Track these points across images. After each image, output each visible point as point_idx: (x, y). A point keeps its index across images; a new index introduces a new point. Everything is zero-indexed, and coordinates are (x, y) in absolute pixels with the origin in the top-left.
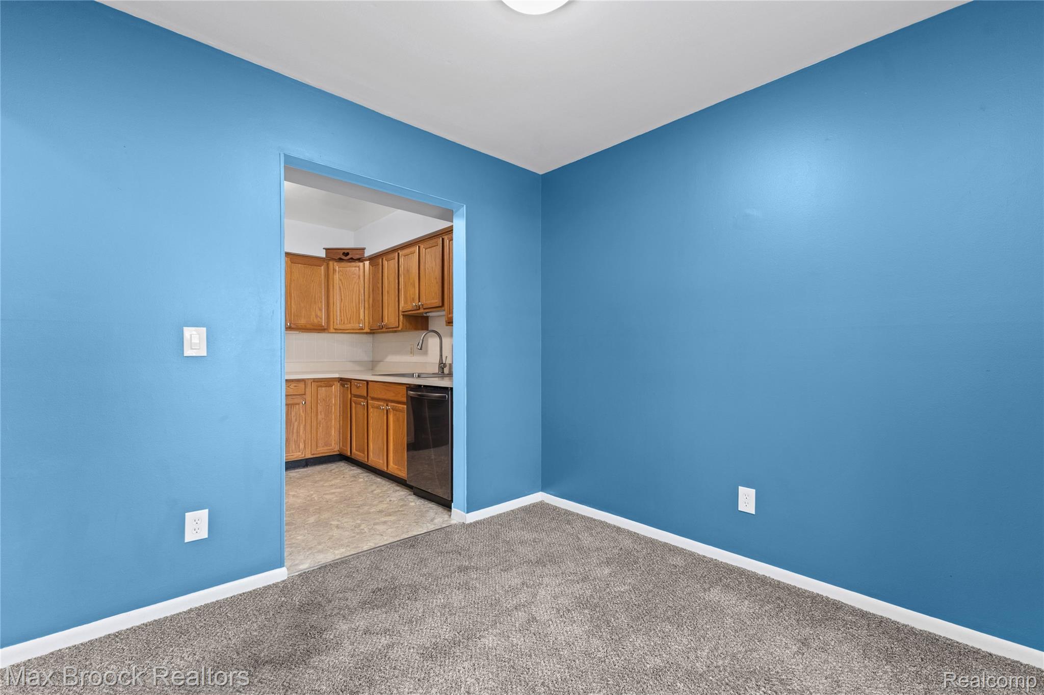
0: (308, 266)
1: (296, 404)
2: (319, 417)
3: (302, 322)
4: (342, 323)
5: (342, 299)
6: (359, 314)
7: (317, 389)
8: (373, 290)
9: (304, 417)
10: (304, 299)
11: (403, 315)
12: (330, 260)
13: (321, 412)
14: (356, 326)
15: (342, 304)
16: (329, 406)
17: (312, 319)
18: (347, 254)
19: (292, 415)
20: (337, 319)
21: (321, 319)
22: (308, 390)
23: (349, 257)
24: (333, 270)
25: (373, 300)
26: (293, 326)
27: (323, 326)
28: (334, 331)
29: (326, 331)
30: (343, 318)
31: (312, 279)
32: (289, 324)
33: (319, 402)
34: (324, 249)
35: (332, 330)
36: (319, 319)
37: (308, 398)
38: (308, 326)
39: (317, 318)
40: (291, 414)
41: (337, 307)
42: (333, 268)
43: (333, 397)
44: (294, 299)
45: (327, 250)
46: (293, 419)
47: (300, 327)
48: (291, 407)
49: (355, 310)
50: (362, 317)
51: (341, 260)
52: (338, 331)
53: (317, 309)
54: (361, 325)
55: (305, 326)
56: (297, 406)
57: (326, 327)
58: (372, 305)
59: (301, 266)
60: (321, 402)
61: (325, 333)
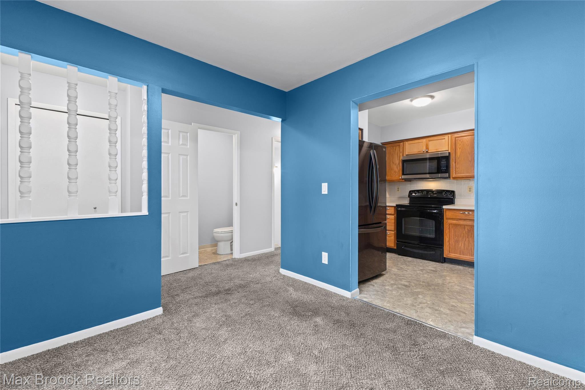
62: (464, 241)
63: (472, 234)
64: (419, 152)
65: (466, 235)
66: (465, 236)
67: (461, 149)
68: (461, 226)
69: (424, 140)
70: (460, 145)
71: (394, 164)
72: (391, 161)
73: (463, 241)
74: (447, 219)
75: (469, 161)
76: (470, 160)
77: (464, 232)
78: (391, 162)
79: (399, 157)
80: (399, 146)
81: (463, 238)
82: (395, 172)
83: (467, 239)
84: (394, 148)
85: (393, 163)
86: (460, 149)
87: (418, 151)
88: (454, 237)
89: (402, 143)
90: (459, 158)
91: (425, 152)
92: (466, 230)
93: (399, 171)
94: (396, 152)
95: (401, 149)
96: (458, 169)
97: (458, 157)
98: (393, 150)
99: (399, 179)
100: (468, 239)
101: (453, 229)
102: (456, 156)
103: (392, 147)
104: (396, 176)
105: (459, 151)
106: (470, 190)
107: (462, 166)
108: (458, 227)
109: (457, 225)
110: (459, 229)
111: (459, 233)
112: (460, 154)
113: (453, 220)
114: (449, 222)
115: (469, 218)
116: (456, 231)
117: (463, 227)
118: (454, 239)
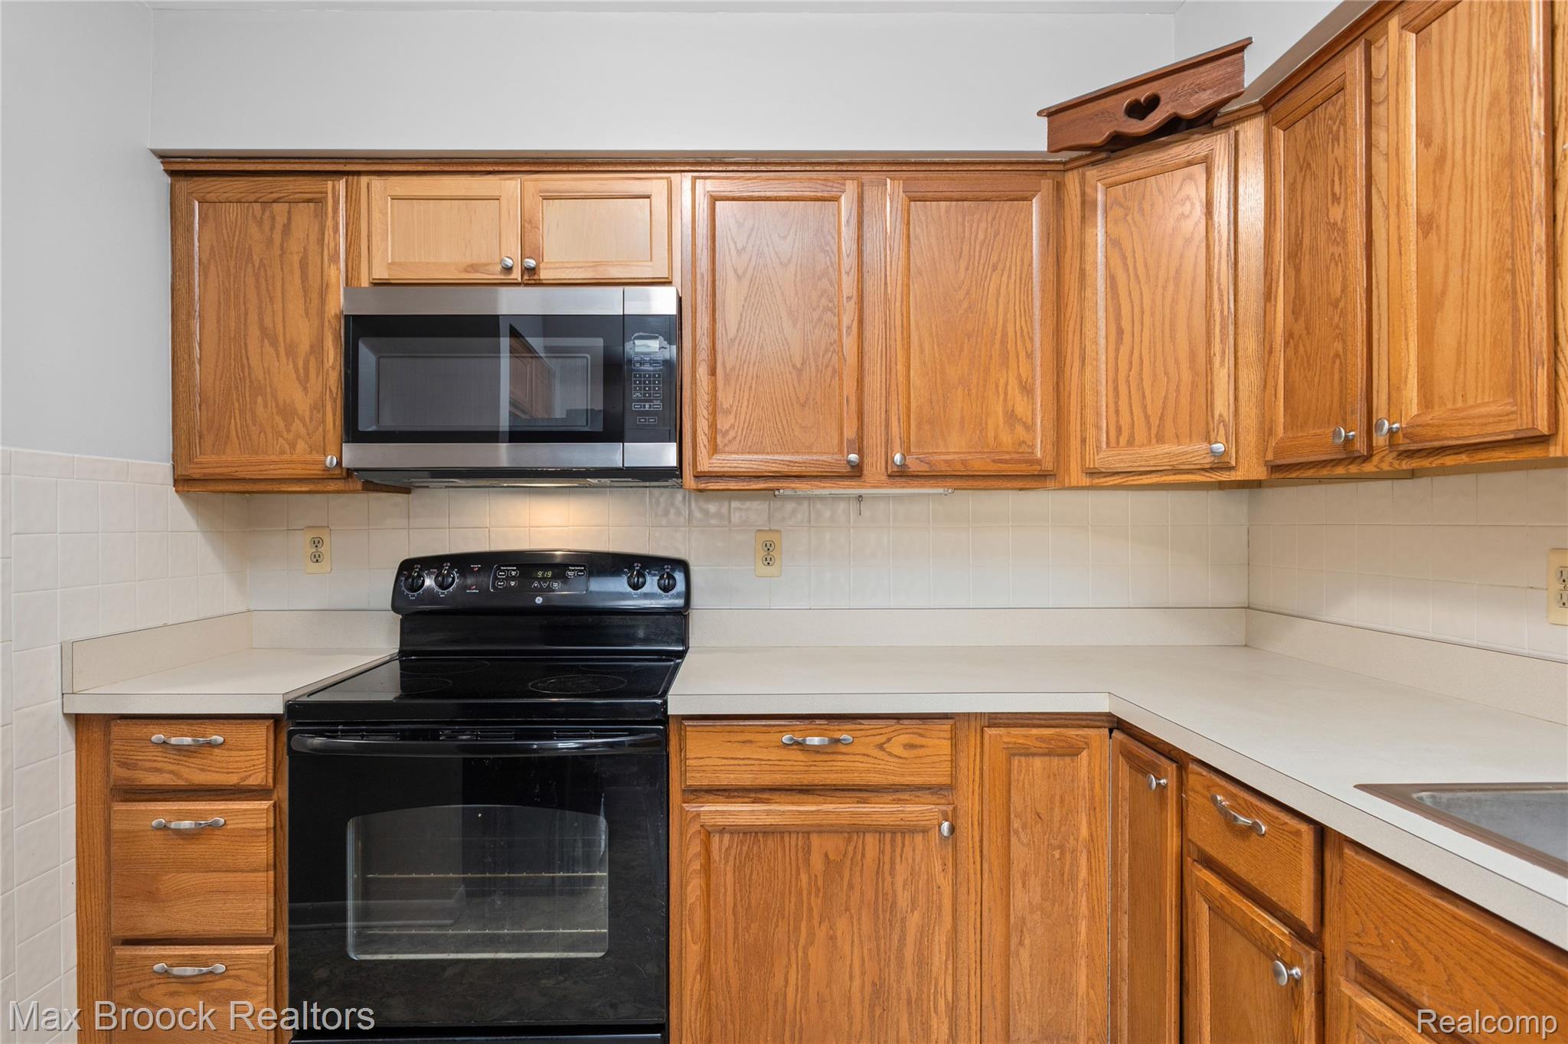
0: (973, 204)
1: (913, 830)
2: (1020, 899)
3: (953, 448)
4: (1123, 440)
5: (1120, 332)
6: (1210, 393)
7: (1009, 761)
8: (1294, 255)
9: (947, 891)
10: (961, 350)
12: (1066, 167)
13: (1025, 875)
14: (1196, 451)
15: (1124, 350)
16: (1061, 847)
17: (991, 434)
18: (1153, 102)
19: (899, 880)
20: (1098, 427)
21: (1029, 428)
22: (968, 763)
23: (1156, 118)
24: (1083, 203)
25: (1296, 307)
26: (914, 466)
27: (1038, 462)
28: (1086, 481)
29: (1050, 483)
30: (1125, 421)
31: (994, 258)
32: (898, 458)
33: (1016, 824)
34: (1040, 114)
35: (1076, 476)
36: (1020, 430)
37: (968, 802)
38: (979, 464)
39: (1012, 427)
40: (892, 873)
41: (1096, 368)
42: (1083, 194)
43: (1083, 805)
44: (922, 351)
45: (1051, 114)
46: (903, 899)
47: (944, 468)
48: (893, 840)
49: (1186, 376)
50: (1222, 405)
51: (1119, 145)
52: (1098, 478)
53: (1013, 383)
54: (1219, 447)
55: (964, 462)
56: (919, 838)
57: (1048, 466)
58: (1289, 336)
59: (948, 211)
60: (1024, 826)
61: (1045, 488)
62: (802, 941)
63: (851, 886)
64: (473, 268)
65: (816, 902)
66: (810, 910)
67: (746, 283)
68: (782, 838)
69: (510, 187)
70: (740, 253)
71: (274, 344)
72: (253, 318)
73: (796, 947)
74: (697, 793)
75: (794, 366)
76: (799, 365)
77: (804, 877)
78: (254, 331)
79: (315, 296)
80: (318, 201)
81: (797, 929)
82: (287, 413)
83: (821, 934)
84: (273, 218)
85: (267, 334)
86: (739, 278)
87: (468, 260)
88: (736, 929)
89: (342, 184)
90: (733, 341)
91: (516, 275)
92: (817, 862)
93: (318, 407)
94: (295, 246)
95: (336, 230)
96: (731, 419)
97: (732, 333)
98: (267, 227)
99: (315, 471)
100: (825, 926)
101: (730, 868)
102: (719, 325)
103: (257, 207)
104: (293, 446)
105: (731, 295)
106: (768, 554)
107: (752, 396)
108: (762, 847)
109: (756, 833)
110: (769, 861)
111: (770, 895)
112: (741, 316)
113: (734, 797)
114: (704, 819)
115: (836, 775)
116: (754, 877)
117: (797, 845)
118: (736, 945)
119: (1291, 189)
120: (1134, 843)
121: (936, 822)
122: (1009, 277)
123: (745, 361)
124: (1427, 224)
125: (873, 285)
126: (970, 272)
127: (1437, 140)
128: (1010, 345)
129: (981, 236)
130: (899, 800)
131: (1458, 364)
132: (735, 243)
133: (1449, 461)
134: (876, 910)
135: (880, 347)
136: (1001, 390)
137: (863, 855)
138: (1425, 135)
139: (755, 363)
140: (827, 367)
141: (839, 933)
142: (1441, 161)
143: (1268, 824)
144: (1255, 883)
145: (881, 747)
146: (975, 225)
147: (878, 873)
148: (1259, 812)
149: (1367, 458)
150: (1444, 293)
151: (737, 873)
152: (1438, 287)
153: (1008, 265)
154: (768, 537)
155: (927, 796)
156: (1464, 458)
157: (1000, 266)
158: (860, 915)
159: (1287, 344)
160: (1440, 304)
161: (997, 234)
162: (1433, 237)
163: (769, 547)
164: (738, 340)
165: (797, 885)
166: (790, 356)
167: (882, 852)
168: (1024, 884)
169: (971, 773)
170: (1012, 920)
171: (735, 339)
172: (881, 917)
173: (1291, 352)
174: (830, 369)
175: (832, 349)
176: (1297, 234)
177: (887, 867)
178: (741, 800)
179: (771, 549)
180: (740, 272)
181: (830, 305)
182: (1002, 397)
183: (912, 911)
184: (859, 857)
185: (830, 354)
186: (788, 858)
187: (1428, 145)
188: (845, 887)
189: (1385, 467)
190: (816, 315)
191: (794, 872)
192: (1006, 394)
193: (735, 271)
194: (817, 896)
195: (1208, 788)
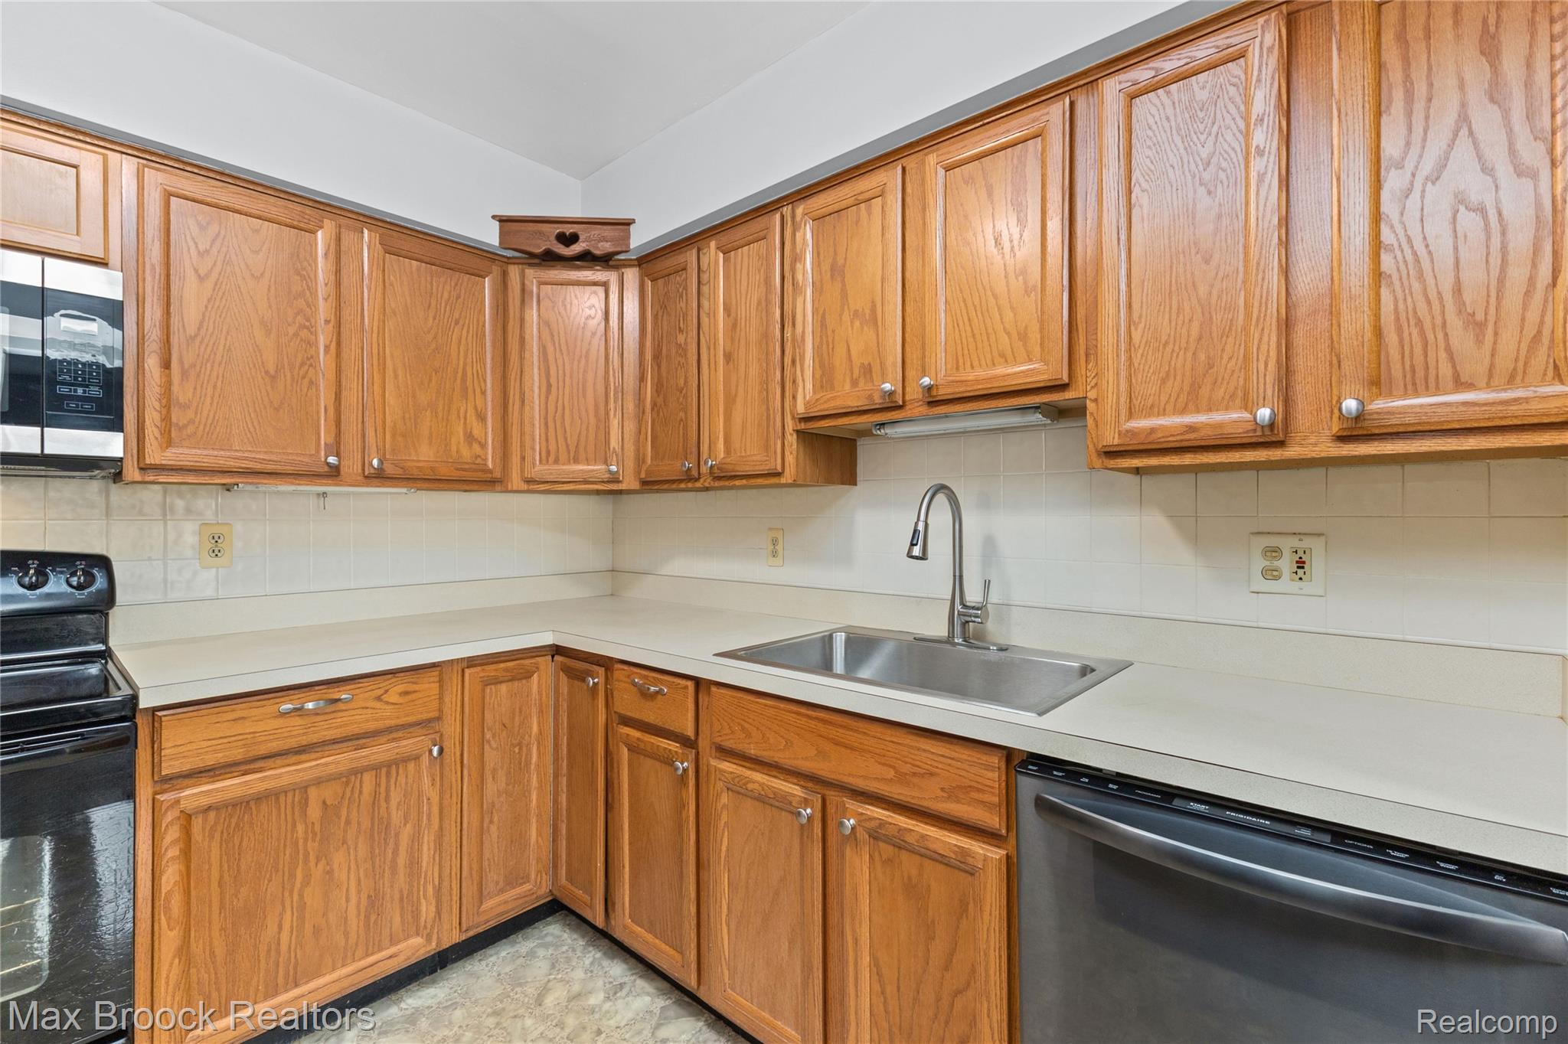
0: (439, 269)
1: (406, 760)
2: (491, 789)
3: (424, 455)
4: (552, 459)
5: (549, 386)
6: (607, 434)
7: (483, 691)
8: (657, 357)
9: (435, 799)
10: (430, 380)
11: (798, 432)
12: (509, 261)
13: (494, 770)
14: (598, 469)
15: (552, 398)
16: (520, 744)
17: (454, 448)
18: (573, 239)
19: (393, 803)
20: (533, 449)
21: (483, 446)
22: (451, 700)
23: (577, 248)
24: (523, 290)
25: (659, 387)
26: (390, 469)
27: (490, 471)
28: (525, 487)
29: (498, 487)
30: (552, 447)
31: (456, 315)
32: (375, 462)
33: (488, 736)
34: (494, 217)
35: (516, 482)
36: (476, 446)
37: (451, 728)
38: (444, 471)
39: (470, 445)
40: (387, 799)
41: (532, 408)
42: (523, 284)
43: (534, 710)
44: (396, 376)
45: (504, 221)
46: (396, 817)
47: (416, 473)
48: (388, 774)
49: (593, 420)
50: (614, 443)
51: (549, 258)
52: (534, 485)
53: (471, 413)
54: (614, 468)
55: (432, 469)
56: (411, 766)
57: (497, 474)
58: (654, 405)
59: (418, 269)
60: (494, 736)
61: (494, 491)
62: (298, 885)
63: (348, 822)
65: (313, 846)
66: (307, 855)
67: (209, 284)
68: (277, 799)
70: (201, 254)
73: (291, 892)
74: (176, 780)
75: (267, 372)
76: (272, 372)
77: (300, 828)
81: (292, 876)
83: (318, 872)
86: (201, 279)
88: (222, 899)
90: (193, 338)
92: (314, 811)
96: (190, 414)
97: (191, 330)
100: (322, 864)
101: (215, 844)
102: (175, 321)
105: (190, 294)
106: (216, 546)
107: (217, 395)
108: (254, 812)
109: (248, 802)
110: (262, 824)
111: (263, 855)
112: (204, 315)
113: (220, 775)
114: (183, 804)
115: (335, 731)
116: (245, 843)
117: (293, 801)
118: (223, 915)
119: (655, 317)
120: (571, 727)
121: (426, 749)
122: (468, 332)
123: (208, 361)
124: (728, 357)
125: (350, 315)
126: (437, 321)
127: (733, 315)
128: (469, 383)
129: (446, 295)
130: (394, 739)
131: (743, 433)
132: (196, 243)
133: (737, 483)
134: (372, 836)
135: (356, 368)
136: (462, 415)
137: (361, 792)
138: (727, 310)
139: (220, 364)
140: (304, 377)
141: (336, 866)
142: (734, 326)
143: (669, 687)
144: (660, 724)
145: (379, 698)
146: (441, 286)
147: (374, 803)
148: (662, 682)
149: (697, 480)
150: (736, 395)
151: (224, 845)
152: (733, 392)
153: (467, 322)
154: (216, 530)
155: (416, 730)
156: (744, 482)
157: (461, 322)
158: (356, 844)
159: (652, 409)
160: (734, 401)
161: (458, 297)
162: (731, 364)
163: (216, 539)
164: (199, 339)
165: (292, 838)
166: (263, 363)
167: (378, 785)
168: (493, 777)
169: (454, 704)
170: (485, 807)
171: (196, 336)
172: (377, 838)
173: (655, 416)
174: (306, 381)
175: (308, 362)
176: (659, 345)
177: (383, 795)
178: (230, 775)
179: (219, 541)
180: (202, 272)
181: (307, 324)
182: (462, 422)
183: (405, 825)
184: (357, 795)
185: (306, 367)
186: (283, 816)
187: (729, 316)
188: (342, 824)
189: (707, 485)
190: (291, 330)
191: (289, 825)
192: (465, 419)
193: (196, 271)
194: (314, 840)
195: (629, 676)
